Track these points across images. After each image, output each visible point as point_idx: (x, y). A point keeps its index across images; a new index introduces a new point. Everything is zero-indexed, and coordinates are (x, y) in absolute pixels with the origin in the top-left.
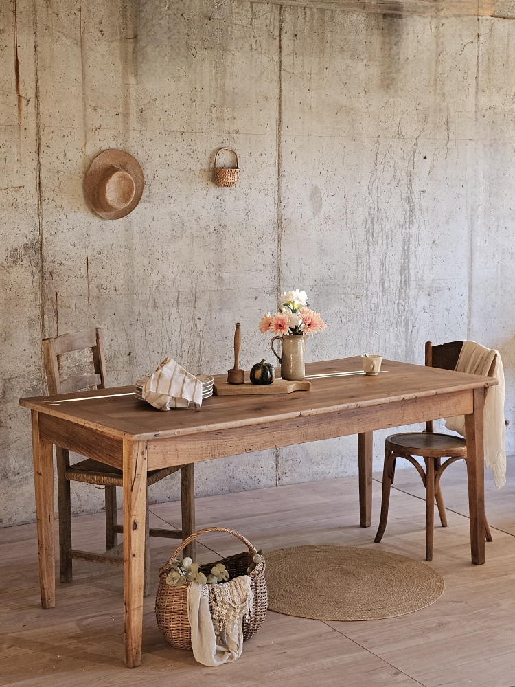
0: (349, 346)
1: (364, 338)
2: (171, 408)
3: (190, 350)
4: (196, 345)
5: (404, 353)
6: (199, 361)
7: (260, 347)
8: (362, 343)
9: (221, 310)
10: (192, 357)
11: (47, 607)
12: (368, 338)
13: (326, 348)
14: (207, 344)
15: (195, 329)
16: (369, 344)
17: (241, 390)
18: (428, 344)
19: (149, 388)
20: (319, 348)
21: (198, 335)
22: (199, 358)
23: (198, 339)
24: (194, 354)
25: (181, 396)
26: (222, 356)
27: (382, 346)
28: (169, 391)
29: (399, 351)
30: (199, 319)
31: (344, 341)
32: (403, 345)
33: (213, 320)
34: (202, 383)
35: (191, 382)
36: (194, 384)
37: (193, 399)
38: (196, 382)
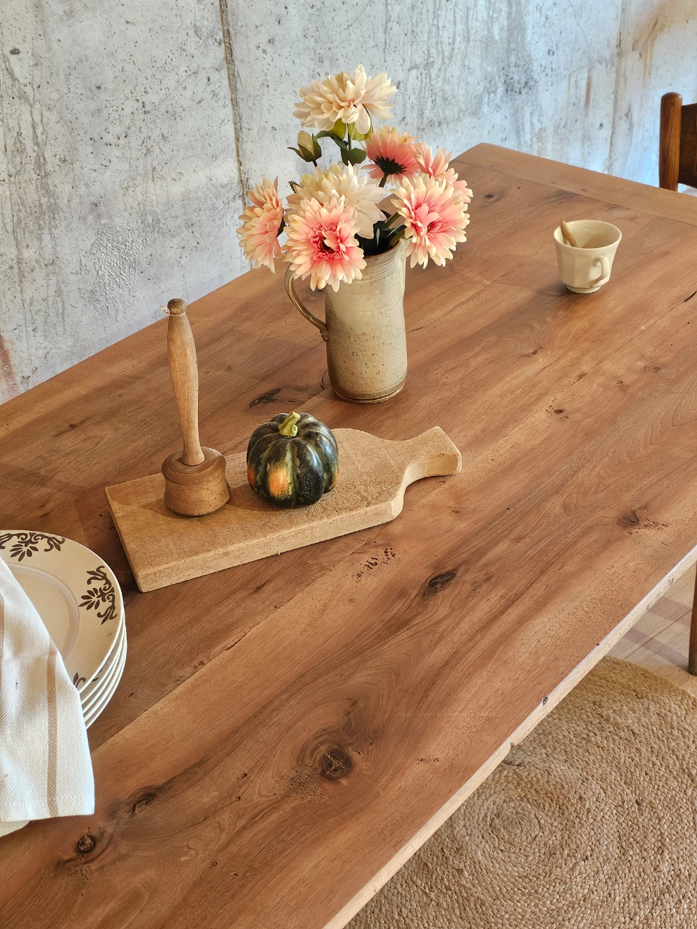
0: (393, 44)
1: (424, 16)
3: (10, 142)
4: (23, 125)
5: (505, 34)
6: (40, 163)
7: (188, 94)
8: (418, 30)
9: (70, 14)
10: (18, 159)
12: (431, 16)
13: (341, 61)
14: (51, 117)
15: (9, 82)
16: (434, 29)
17: (226, 554)
18: (669, 101)
20: (327, 64)
21: (23, 97)
22: (38, 157)
23: (25, 109)
24: (21, 151)
26: (97, 137)
27: (460, 27)
29: (496, 30)
30: (15, 52)
31: (381, 35)
32: (504, 15)
33: (55, 46)
34: (78, 693)
35: (29, 705)
36: (43, 720)
37: (52, 804)
38: (52, 699)
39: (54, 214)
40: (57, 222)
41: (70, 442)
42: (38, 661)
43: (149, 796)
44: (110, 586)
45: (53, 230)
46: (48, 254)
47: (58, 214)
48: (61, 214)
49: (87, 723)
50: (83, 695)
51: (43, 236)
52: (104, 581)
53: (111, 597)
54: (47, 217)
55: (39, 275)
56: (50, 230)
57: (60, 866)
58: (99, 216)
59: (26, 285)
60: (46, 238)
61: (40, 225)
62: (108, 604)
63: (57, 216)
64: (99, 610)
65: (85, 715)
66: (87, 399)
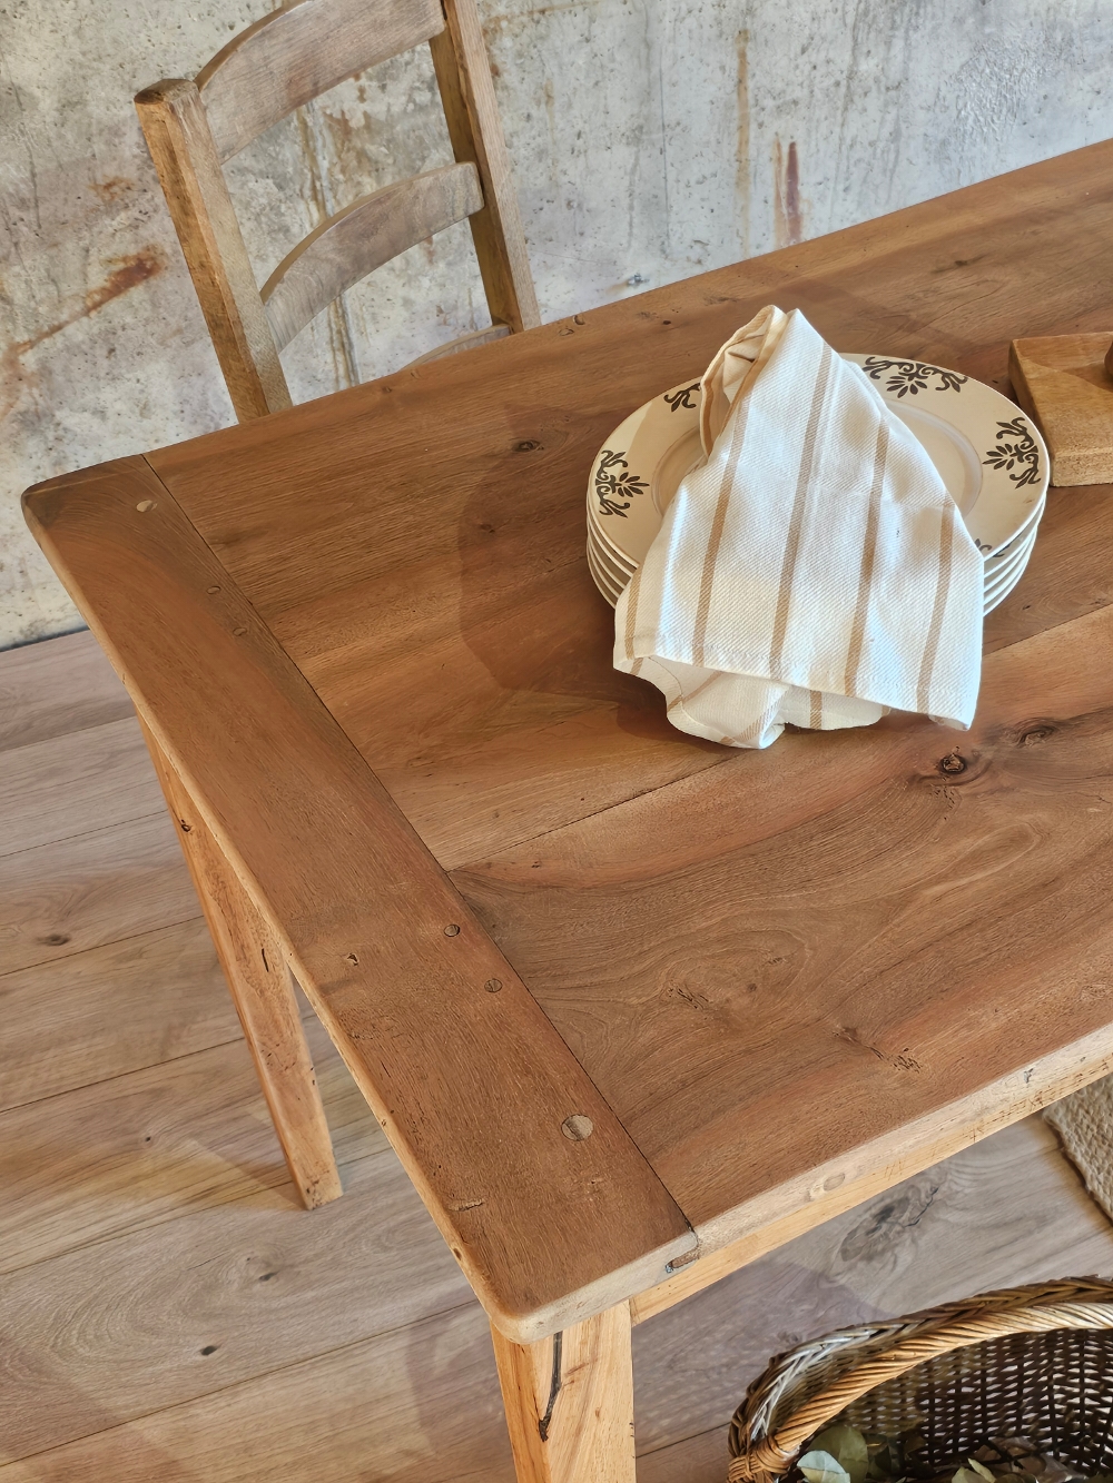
2: (790, 730)
11: (311, 1205)
19: (652, 634)
25: (849, 680)
28: (775, 654)
34: (982, 558)
35: (915, 558)
36: (931, 581)
37: (922, 697)
38: (945, 557)
39: (918, 7)
40: (921, 21)
41: (955, 282)
42: (927, 513)
43: (1045, 728)
44: (1032, 444)
45: (911, 32)
46: (894, 73)
47: (925, 7)
48: (929, 8)
49: (986, 606)
50: (988, 565)
51: (895, 41)
52: (1023, 437)
53: (1032, 458)
54: (907, 10)
55: (874, 102)
56: (907, 32)
57: (916, 780)
58: (984, 21)
59: (853, 115)
60: (899, 44)
61: (894, 22)
62: (1026, 465)
63: (922, 11)
64: (1012, 471)
65: (987, 594)
66: (985, 231)
